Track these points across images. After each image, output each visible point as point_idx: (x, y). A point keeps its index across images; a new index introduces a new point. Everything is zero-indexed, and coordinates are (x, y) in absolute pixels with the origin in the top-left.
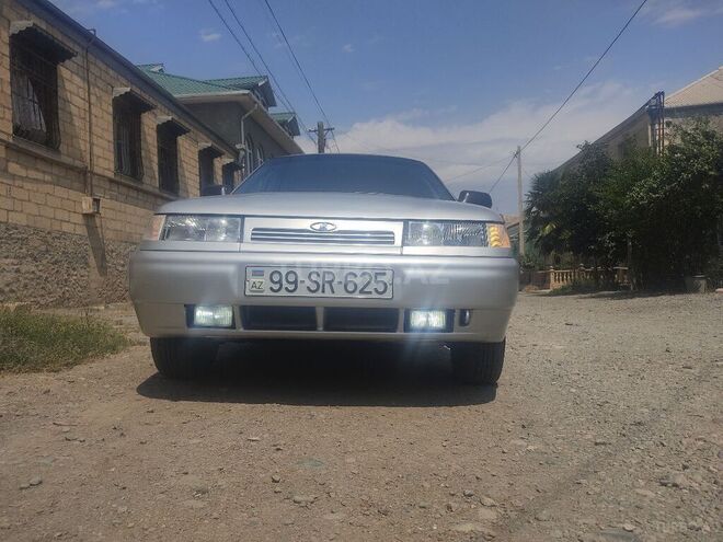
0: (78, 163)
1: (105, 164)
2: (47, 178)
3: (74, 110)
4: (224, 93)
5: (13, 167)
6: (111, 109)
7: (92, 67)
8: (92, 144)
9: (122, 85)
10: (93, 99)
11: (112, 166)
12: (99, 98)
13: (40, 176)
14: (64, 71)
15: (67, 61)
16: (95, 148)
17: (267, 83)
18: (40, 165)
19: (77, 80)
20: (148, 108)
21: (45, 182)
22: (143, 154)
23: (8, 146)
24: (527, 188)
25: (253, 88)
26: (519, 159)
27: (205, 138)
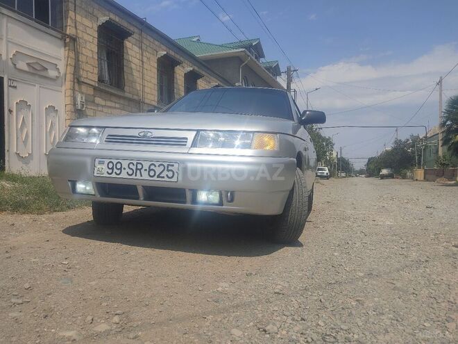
0: (135, 97)
1: (152, 98)
2: (117, 106)
3: (133, 66)
4: (230, 51)
5: (98, 100)
6: (156, 65)
7: (145, 41)
8: (144, 86)
9: (163, 50)
10: (145, 59)
11: (156, 99)
12: (148, 59)
13: (113, 105)
14: (128, 44)
15: (129, 38)
16: (146, 88)
17: (259, 43)
18: (113, 98)
19: (136, 49)
20: (178, 63)
21: (115, 108)
22: (175, 91)
23: (95, 88)
24: (444, 107)
25: (249, 47)
26: (441, 86)
27: (215, 80)
